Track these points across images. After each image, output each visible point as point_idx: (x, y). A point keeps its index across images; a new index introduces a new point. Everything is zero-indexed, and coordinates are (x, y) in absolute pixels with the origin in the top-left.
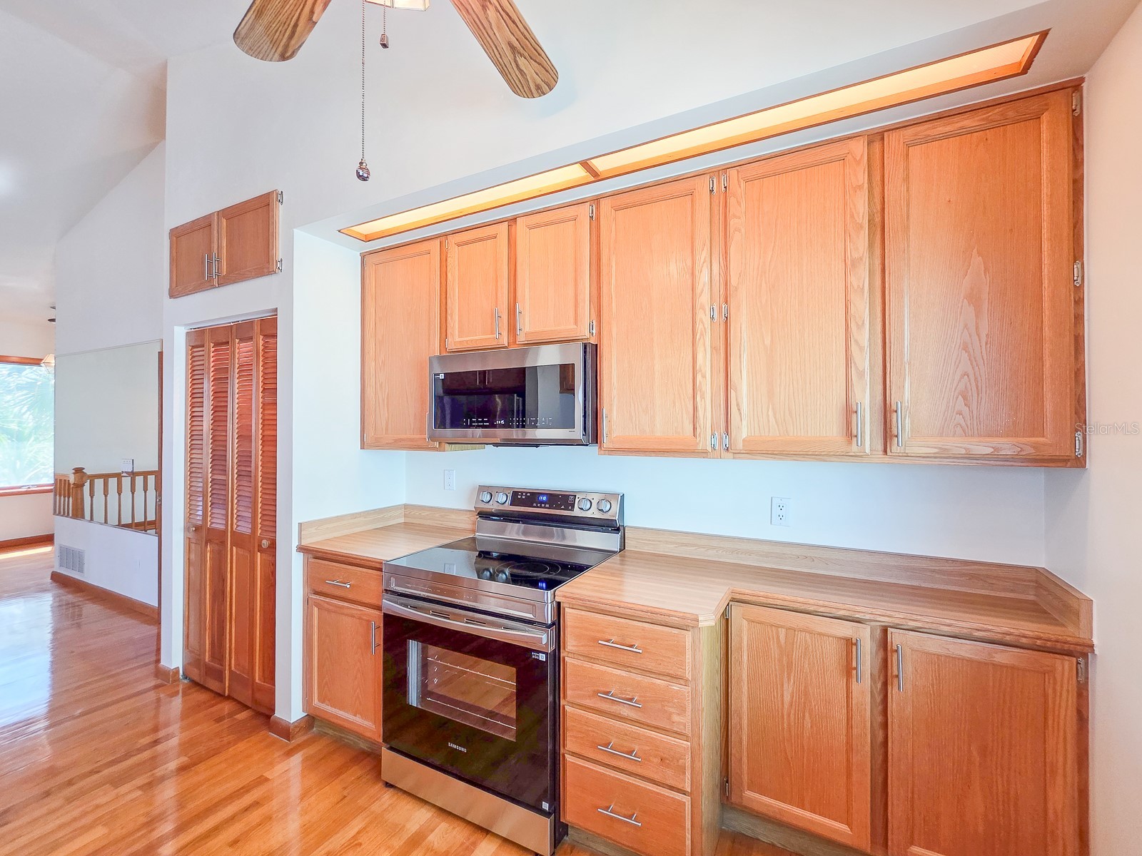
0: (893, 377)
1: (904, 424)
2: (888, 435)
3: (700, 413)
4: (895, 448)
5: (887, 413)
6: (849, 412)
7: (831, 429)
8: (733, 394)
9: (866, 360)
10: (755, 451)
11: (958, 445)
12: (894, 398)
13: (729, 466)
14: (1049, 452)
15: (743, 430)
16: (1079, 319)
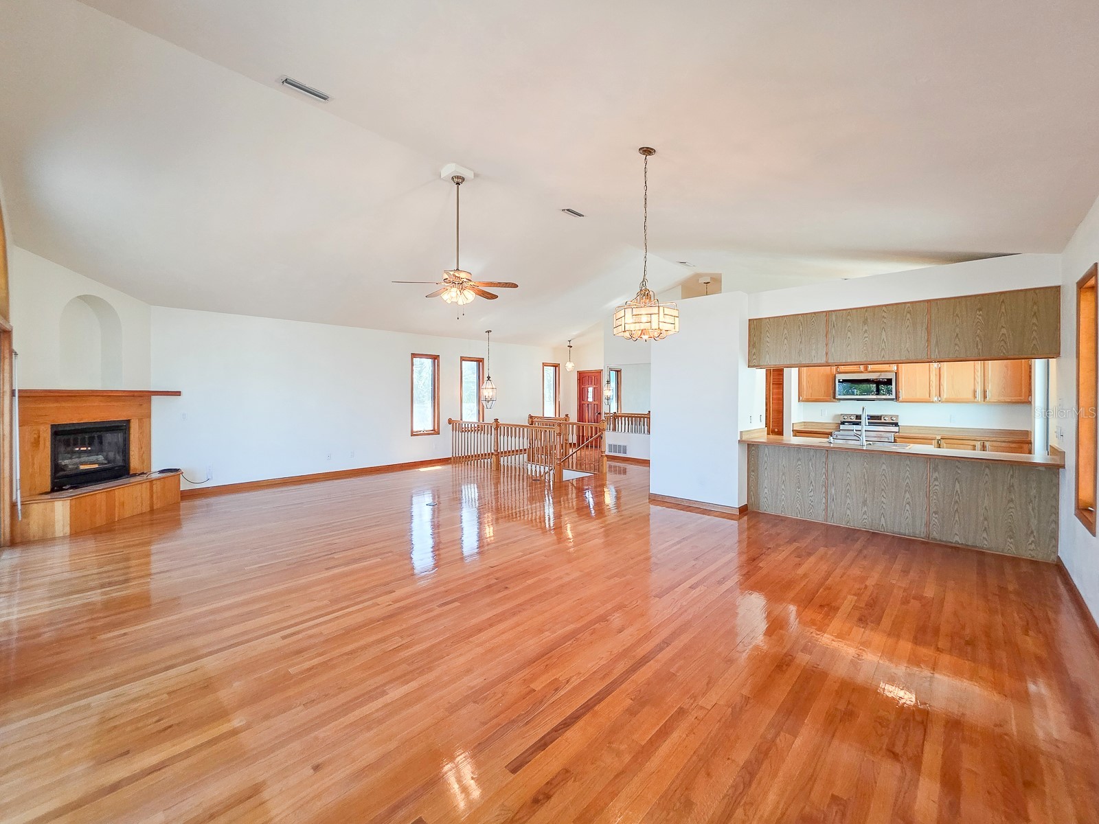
0: (986, 382)
1: (988, 394)
2: (985, 397)
3: (932, 391)
4: (986, 400)
5: (985, 392)
6: (975, 392)
7: (970, 396)
8: (941, 387)
9: (979, 379)
10: (948, 401)
11: (1002, 399)
12: (986, 388)
13: (940, 404)
14: (1023, 400)
15: (945, 396)
16: (1030, 372)
